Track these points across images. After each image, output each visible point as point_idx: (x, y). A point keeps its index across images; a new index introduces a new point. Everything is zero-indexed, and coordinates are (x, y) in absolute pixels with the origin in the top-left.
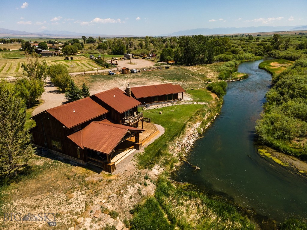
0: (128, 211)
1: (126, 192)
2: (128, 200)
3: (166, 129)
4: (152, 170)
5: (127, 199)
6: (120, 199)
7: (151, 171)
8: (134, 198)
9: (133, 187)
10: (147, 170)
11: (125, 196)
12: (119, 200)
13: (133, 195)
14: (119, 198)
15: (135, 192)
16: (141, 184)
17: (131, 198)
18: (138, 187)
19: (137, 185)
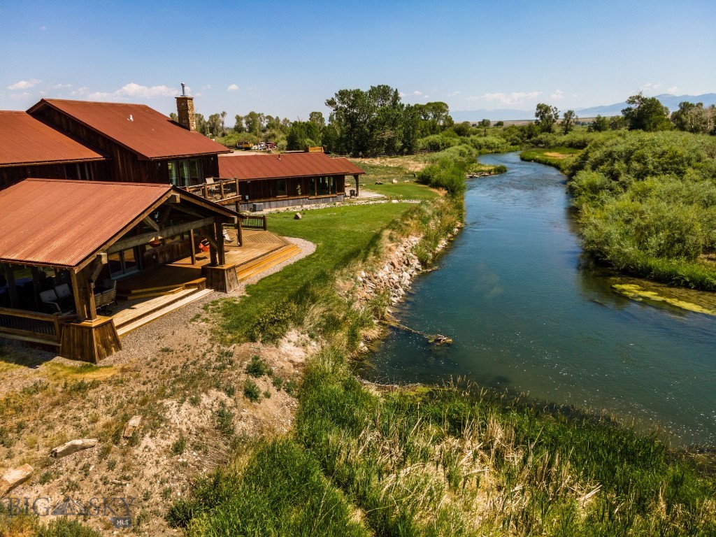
0: (156, 513)
1: (155, 427)
2: (164, 460)
3: (320, 244)
4: (277, 345)
5: (155, 458)
6: (119, 458)
7: (275, 348)
8: (197, 448)
9: (195, 402)
10: (259, 344)
11: (147, 441)
12: (111, 466)
13: (193, 438)
14: (115, 456)
15: (200, 425)
16: (230, 392)
17: (178, 449)
18: (216, 405)
19: (211, 398)
